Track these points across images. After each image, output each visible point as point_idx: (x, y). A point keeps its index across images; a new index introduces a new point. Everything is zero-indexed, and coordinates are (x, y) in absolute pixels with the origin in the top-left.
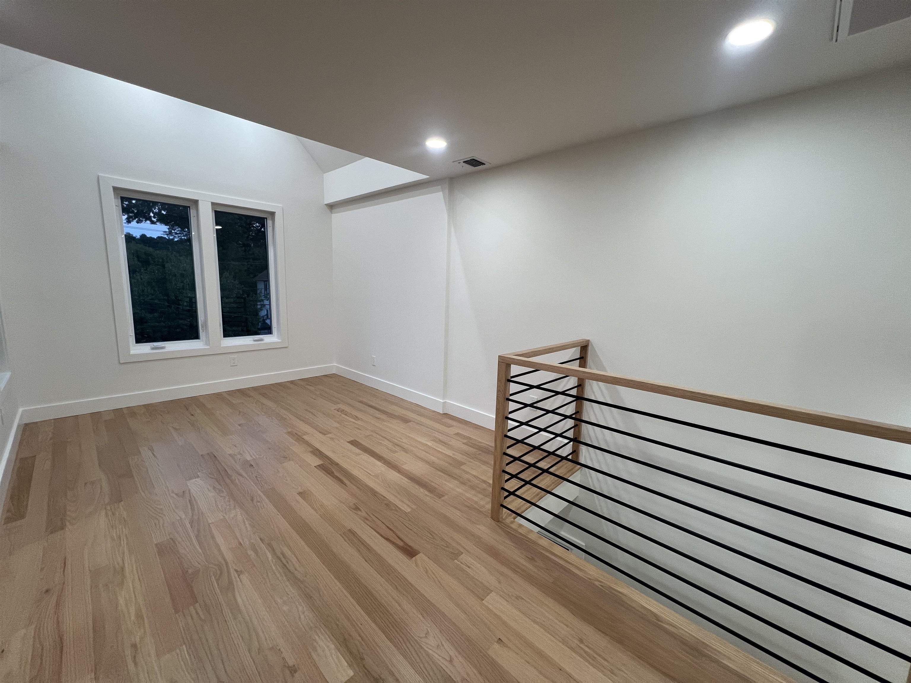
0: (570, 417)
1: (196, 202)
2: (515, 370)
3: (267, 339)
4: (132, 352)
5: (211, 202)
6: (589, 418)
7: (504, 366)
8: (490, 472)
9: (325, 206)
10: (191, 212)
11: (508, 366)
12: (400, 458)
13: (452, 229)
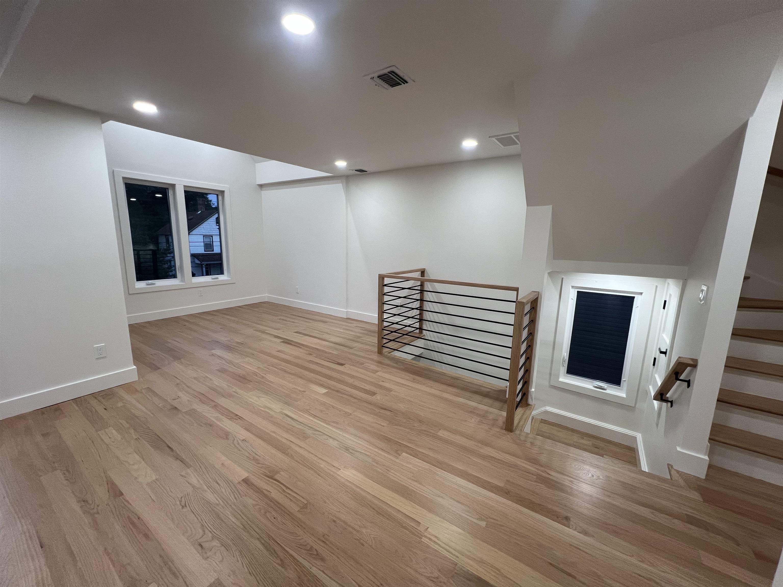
0: (417, 309)
1: (173, 186)
2: (387, 281)
3: (221, 277)
4: (136, 287)
5: (184, 185)
6: (426, 308)
7: (381, 279)
8: (377, 339)
9: (258, 187)
10: (169, 192)
11: (383, 278)
12: (325, 336)
13: (349, 209)
